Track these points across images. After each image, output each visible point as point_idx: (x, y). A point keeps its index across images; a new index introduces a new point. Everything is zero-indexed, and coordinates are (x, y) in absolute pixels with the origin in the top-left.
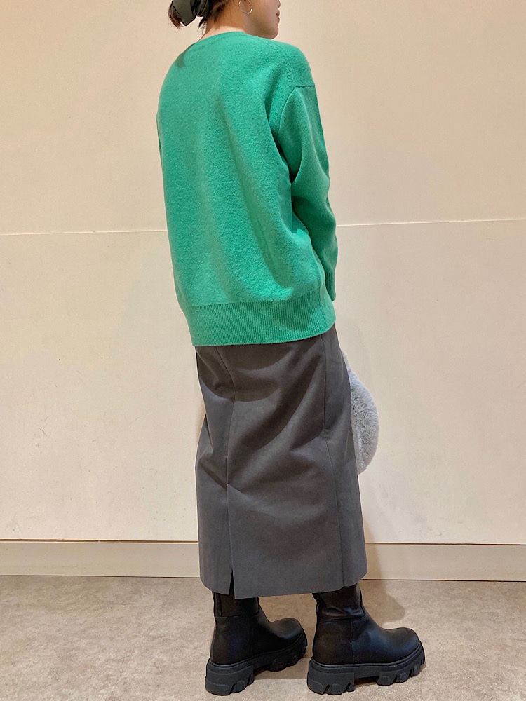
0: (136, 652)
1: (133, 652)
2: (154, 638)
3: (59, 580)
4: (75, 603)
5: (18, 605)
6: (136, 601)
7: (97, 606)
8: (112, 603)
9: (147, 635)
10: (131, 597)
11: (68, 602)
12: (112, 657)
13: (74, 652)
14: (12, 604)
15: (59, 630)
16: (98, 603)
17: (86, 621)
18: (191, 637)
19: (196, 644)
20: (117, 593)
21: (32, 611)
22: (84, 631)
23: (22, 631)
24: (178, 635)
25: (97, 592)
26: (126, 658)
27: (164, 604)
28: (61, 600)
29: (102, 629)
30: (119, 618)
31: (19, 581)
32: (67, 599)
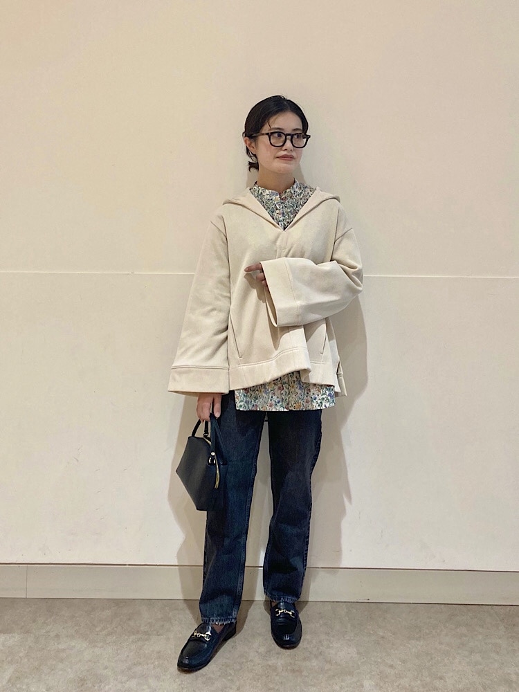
3: (89, 605)
5: (57, 636)
7: (134, 637)
8: (146, 633)
10: (163, 626)
11: (104, 632)
14: (52, 634)
16: (134, 634)
17: (128, 656)
18: (231, 675)
19: (237, 683)
20: (150, 621)
21: (73, 644)
22: (129, 669)
23: (71, 668)
24: (219, 673)
25: (129, 619)
28: (97, 629)
29: (146, 667)
30: (159, 652)
31: (50, 606)
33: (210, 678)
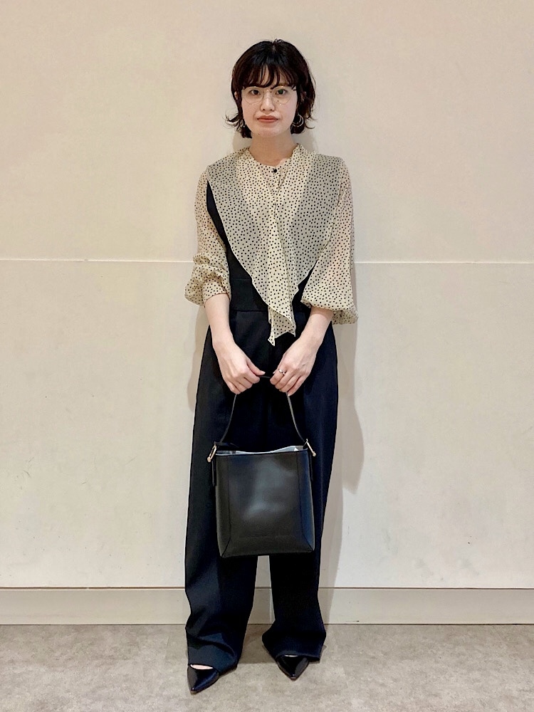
2: (169, 699)
4: (72, 658)
6: (137, 654)
8: (112, 657)
9: (161, 695)
10: (129, 650)
11: (65, 657)
14: (6, 660)
16: (97, 658)
17: (92, 680)
22: (93, 692)
25: (92, 644)
27: (167, 658)
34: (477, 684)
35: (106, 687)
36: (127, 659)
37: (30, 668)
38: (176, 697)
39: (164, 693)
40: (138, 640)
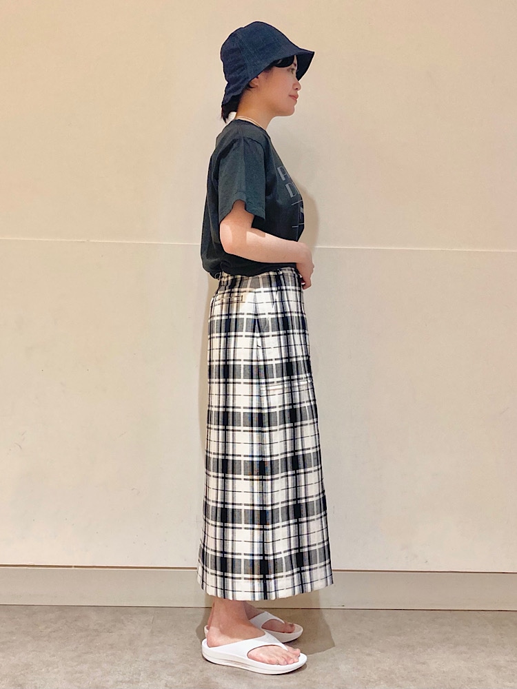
0: (142, 674)
1: (140, 675)
2: (155, 663)
6: (122, 629)
7: (82, 633)
8: (96, 631)
9: (148, 660)
10: (114, 626)
11: (49, 630)
12: (121, 680)
13: (78, 675)
15: (54, 656)
17: (77, 647)
19: (200, 667)
22: (79, 656)
25: (76, 621)
26: (135, 680)
27: (152, 632)
28: (40, 628)
29: (98, 655)
32: (46, 627)
33: (170, 664)
34: (464, 655)
35: (92, 653)
36: (112, 632)
37: (14, 638)
38: (162, 661)
39: (150, 659)
40: (122, 618)
